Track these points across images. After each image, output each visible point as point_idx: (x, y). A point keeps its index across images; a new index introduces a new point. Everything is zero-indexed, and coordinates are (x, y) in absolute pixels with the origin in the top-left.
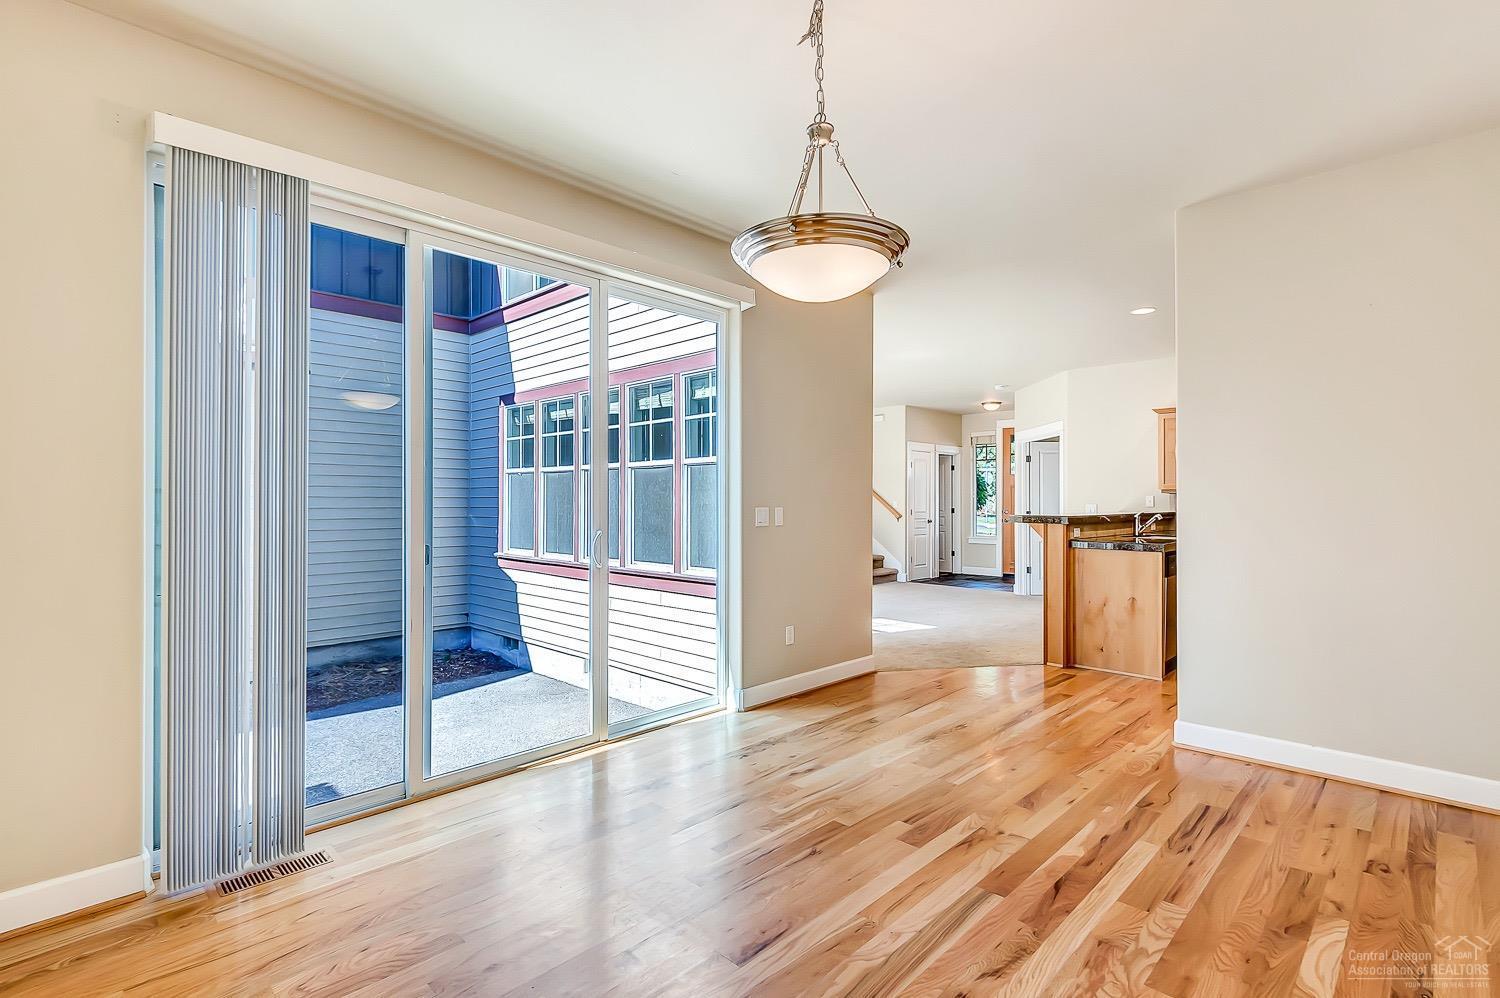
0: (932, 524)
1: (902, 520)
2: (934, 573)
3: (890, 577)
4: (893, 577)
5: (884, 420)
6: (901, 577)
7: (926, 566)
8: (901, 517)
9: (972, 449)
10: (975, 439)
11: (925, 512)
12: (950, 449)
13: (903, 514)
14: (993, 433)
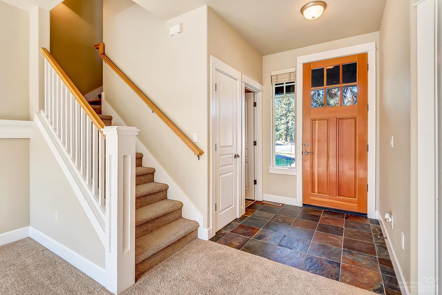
0: (238, 159)
2: (240, 211)
3: (188, 237)
4: (193, 235)
6: (203, 233)
7: (233, 206)
8: (200, 153)
9: (271, 87)
10: (275, 78)
11: (232, 146)
12: (254, 84)
13: (205, 149)
14: (293, 70)
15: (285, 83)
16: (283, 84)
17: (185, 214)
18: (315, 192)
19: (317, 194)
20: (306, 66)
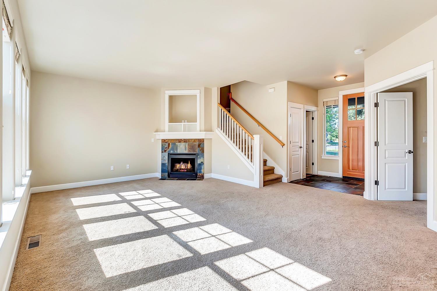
0: (302, 149)
1: (285, 147)
2: (303, 176)
3: (278, 180)
4: (280, 180)
5: (275, 91)
6: (285, 180)
7: (299, 172)
8: (284, 145)
9: (324, 108)
10: (326, 103)
11: (298, 142)
12: (312, 108)
13: (286, 143)
14: (337, 98)
15: (332, 106)
16: (331, 106)
17: (276, 171)
18: (350, 169)
19: (351, 170)
20: (344, 96)
